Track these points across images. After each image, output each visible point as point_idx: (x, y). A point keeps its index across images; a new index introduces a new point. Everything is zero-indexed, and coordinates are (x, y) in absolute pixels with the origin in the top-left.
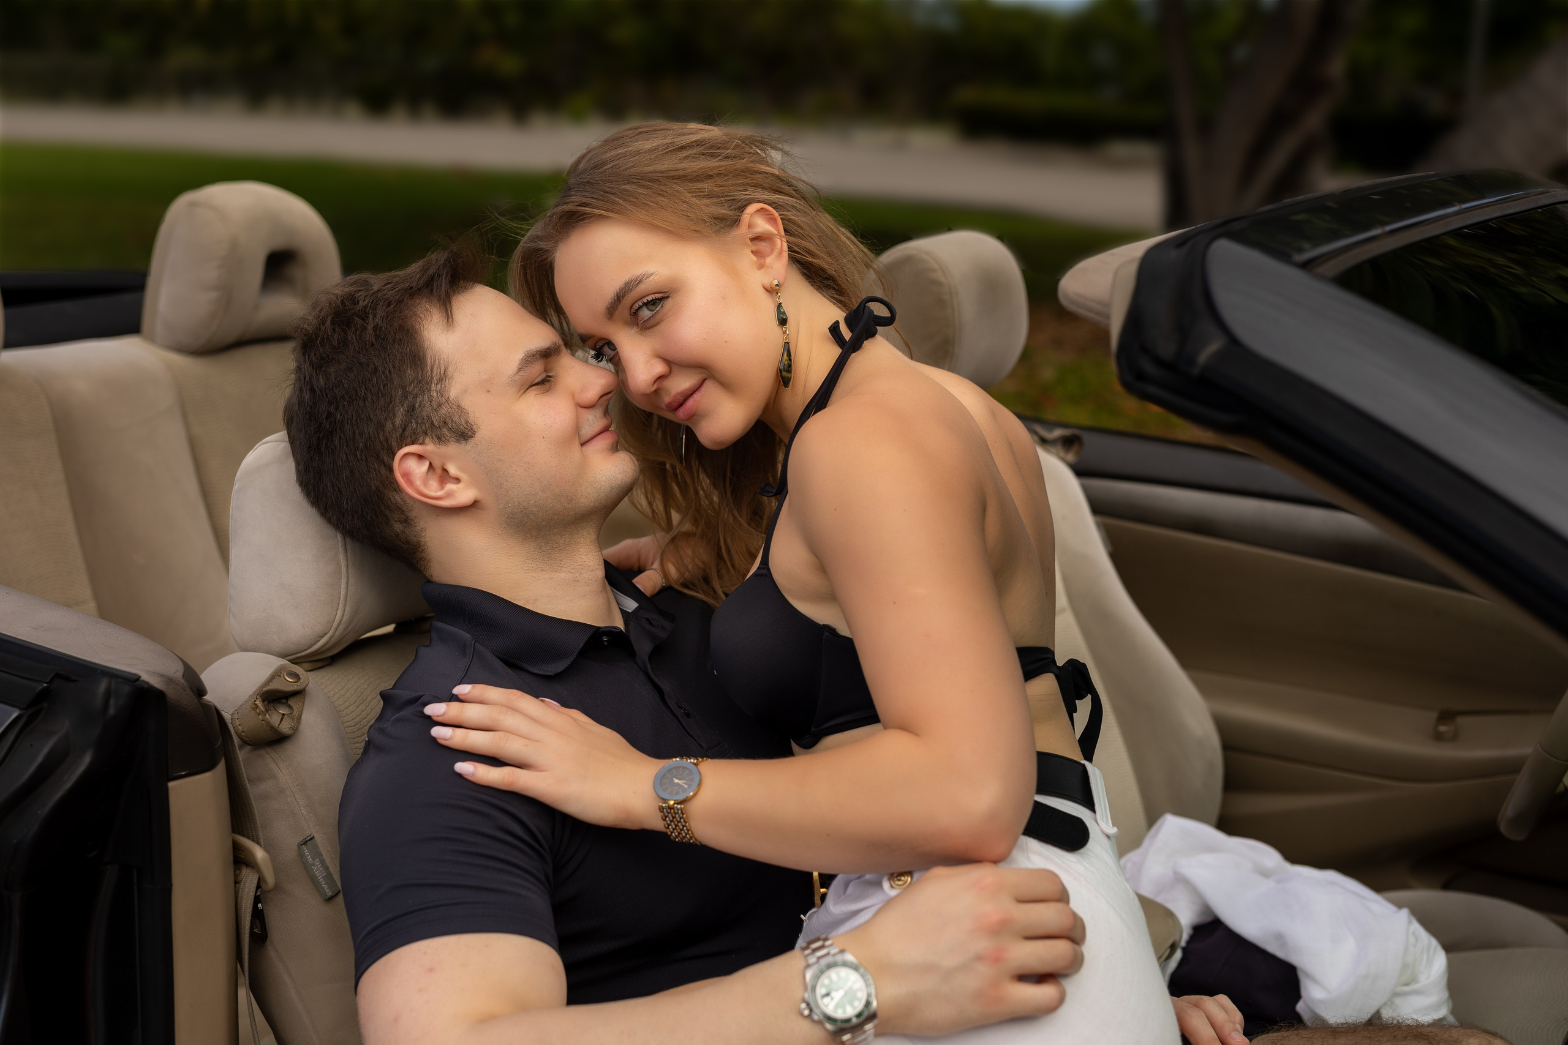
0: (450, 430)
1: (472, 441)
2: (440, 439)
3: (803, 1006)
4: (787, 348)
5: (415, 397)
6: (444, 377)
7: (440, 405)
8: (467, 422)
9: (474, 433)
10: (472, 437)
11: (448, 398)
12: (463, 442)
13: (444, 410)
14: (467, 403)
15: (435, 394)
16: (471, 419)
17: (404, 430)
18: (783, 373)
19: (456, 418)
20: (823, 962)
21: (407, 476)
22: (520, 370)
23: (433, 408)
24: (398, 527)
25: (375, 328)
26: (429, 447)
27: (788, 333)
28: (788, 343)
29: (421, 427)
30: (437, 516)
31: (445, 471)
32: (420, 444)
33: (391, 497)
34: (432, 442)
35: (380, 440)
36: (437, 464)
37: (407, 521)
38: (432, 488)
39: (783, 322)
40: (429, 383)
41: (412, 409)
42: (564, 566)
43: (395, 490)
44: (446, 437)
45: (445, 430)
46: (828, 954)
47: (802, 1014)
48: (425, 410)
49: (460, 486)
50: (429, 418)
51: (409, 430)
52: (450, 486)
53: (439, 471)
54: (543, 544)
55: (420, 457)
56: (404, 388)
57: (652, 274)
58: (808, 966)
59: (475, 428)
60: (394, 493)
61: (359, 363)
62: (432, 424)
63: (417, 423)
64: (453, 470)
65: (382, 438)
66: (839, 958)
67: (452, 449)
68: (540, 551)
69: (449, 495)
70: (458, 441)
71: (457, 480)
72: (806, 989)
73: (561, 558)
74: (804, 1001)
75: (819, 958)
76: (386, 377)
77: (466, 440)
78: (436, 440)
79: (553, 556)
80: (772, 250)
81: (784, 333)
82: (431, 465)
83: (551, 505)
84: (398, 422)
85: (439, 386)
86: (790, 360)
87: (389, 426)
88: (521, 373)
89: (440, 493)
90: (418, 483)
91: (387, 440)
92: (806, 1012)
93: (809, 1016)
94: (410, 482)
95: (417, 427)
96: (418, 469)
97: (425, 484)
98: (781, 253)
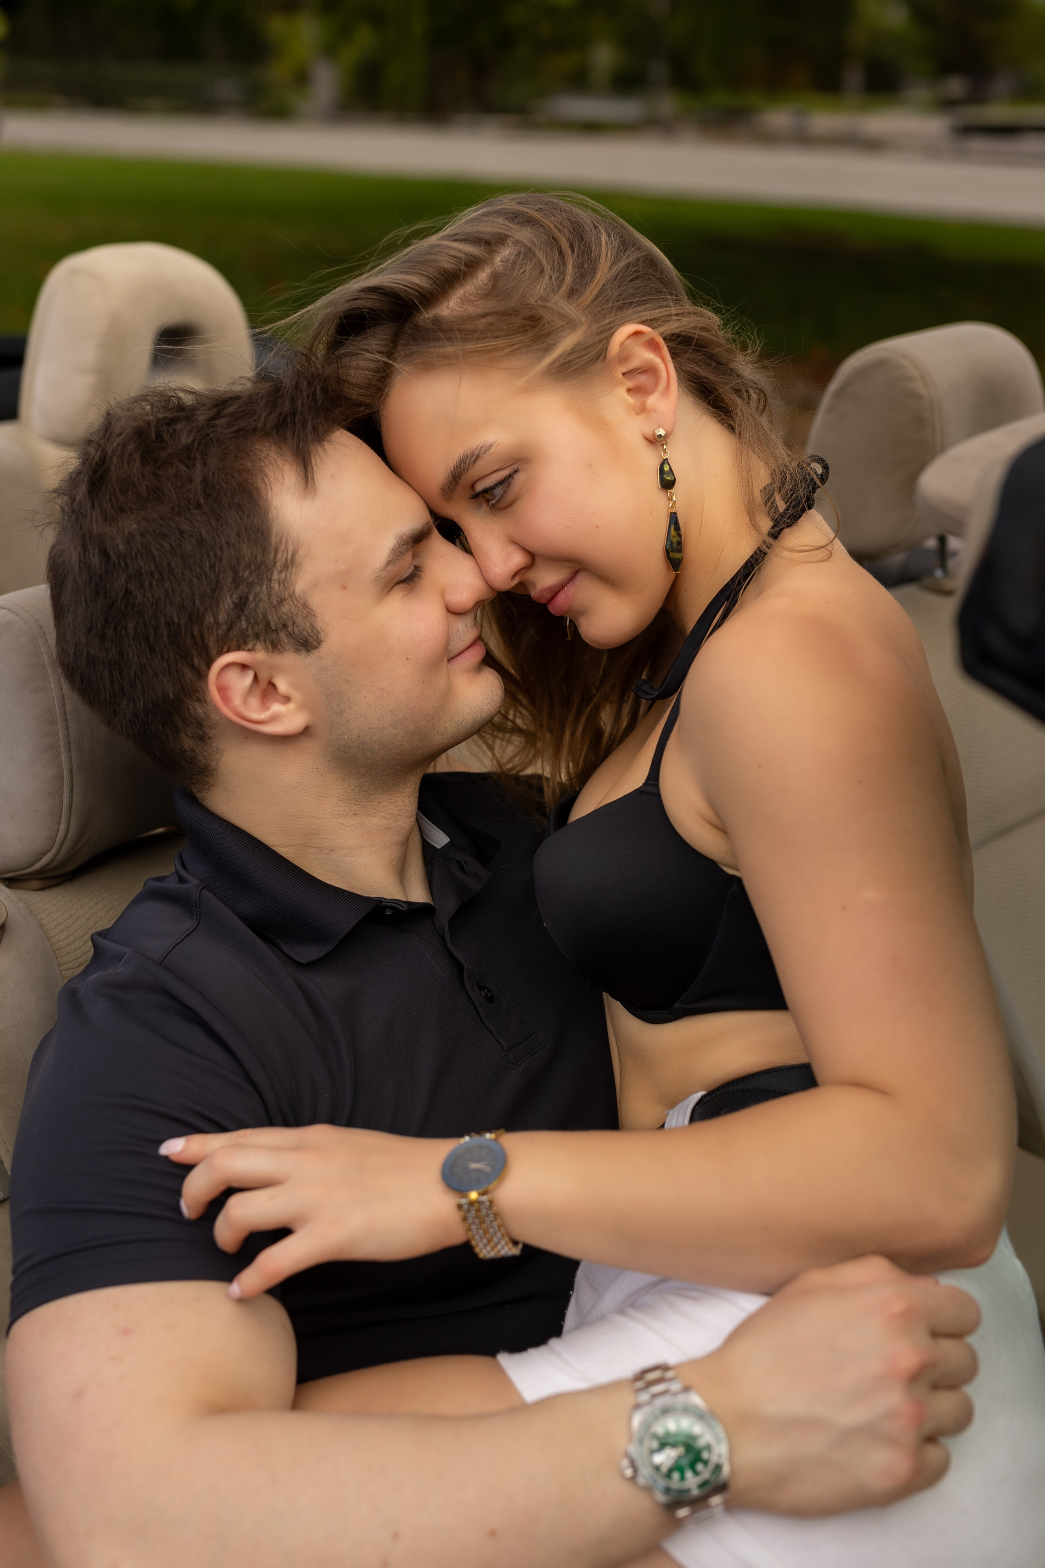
0: (290, 635)
1: (315, 654)
2: (275, 646)
3: (625, 1463)
4: (674, 520)
5: (251, 585)
6: (290, 564)
7: (281, 601)
8: (313, 627)
9: (319, 642)
10: (316, 648)
11: (293, 592)
12: (304, 653)
13: (285, 608)
14: (315, 601)
15: (276, 586)
16: (319, 624)
17: (230, 628)
18: (671, 554)
19: (299, 621)
20: (660, 1402)
21: (223, 690)
22: (389, 563)
23: (271, 603)
24: (188, 743)
25: (205, 482)
26: (259, 656)
27: (674, 499)
28: (675, 513)
29: (253, 628)
30: (246, 738)
31: (272, 685)
32: (249, 650)
33: (191, 707)
34: (264, 649)
35: (192, 634)
36: (263, 677)
37: (203, 739)
38: (254, 711)
39: (667, 484)
40: (270, 570)
41: (241, 605)
42: (381, 809)
43: (199, 700)
44: (283, 644)
45: (284, 636)
46: (666, 1392)
47: (622, 1476)
48: (261, 605)
49: (291, 706)
50: (265, 616)
51: (234, 632)
52: (277, 708)
53: (263, 685)
54: (367, 784)
55: (244, 667)
56: (236, 573)
57: (491, 445)
58: (637, 1407)
59: (322, 636)
60: (197, 705)
61: (179, 530)
62: (268, 625)
63: (249, 624)
64: (282, 685)
65: (196, 633)
66: (681, 1399)
67: (290, 659)
68: (360, 790)
69: (274, 719)
70: (297, 651)
71: (287, 699)
72: (630, 1439)
73: (381, 800)
74: (627, 1455)
75: (655, 1396)
76: (216, 555)
77: (308, 651)
78: (270, 647)
79: (373, 797)
80: (657, 383)
81: (670, 499)
82: (256, 677)
83: (399, 744)
84: (222, 617)
85: (283, 575)
86: (680, 535)
87: (209, 619)
88: (389, 568)
89: (263, 716)
90: (237, 701)
91: (202, 637)
92: (629, 1472)
93: (633, 1479)
94: (226, 699)
95: (247, 628)
96: (241, 683)
97: (245, 701)
98: (668, 386)
